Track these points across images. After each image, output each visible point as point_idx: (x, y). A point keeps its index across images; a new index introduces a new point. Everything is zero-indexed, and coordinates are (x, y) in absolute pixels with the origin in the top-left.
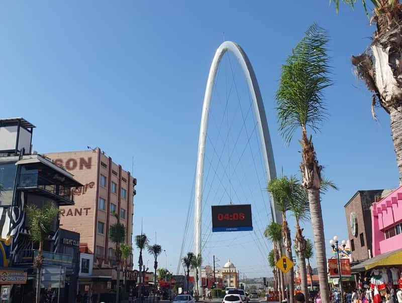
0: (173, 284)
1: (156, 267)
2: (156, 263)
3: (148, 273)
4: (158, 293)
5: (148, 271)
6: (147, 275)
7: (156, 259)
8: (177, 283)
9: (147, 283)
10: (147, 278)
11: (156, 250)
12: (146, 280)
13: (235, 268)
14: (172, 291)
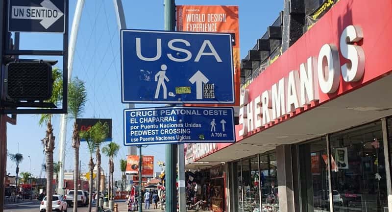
0: (34, 186)
1: (17, 172)
2: (18, 169)
3: (11, 177)
4: (20, 193)
5: (10, 175)
6: (9, 179)
7: (18, 166)
8: (38, 185)
9: (8, 185)
10: (9, 181)
11: (18, 158)
12: (7, 183)
13: (104, 171)
14: (34, 192)
